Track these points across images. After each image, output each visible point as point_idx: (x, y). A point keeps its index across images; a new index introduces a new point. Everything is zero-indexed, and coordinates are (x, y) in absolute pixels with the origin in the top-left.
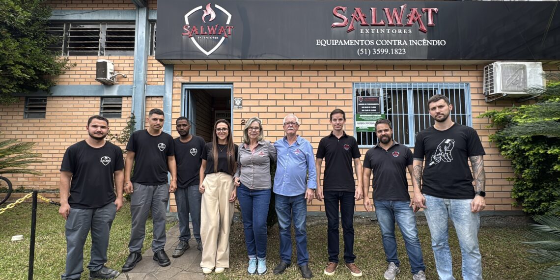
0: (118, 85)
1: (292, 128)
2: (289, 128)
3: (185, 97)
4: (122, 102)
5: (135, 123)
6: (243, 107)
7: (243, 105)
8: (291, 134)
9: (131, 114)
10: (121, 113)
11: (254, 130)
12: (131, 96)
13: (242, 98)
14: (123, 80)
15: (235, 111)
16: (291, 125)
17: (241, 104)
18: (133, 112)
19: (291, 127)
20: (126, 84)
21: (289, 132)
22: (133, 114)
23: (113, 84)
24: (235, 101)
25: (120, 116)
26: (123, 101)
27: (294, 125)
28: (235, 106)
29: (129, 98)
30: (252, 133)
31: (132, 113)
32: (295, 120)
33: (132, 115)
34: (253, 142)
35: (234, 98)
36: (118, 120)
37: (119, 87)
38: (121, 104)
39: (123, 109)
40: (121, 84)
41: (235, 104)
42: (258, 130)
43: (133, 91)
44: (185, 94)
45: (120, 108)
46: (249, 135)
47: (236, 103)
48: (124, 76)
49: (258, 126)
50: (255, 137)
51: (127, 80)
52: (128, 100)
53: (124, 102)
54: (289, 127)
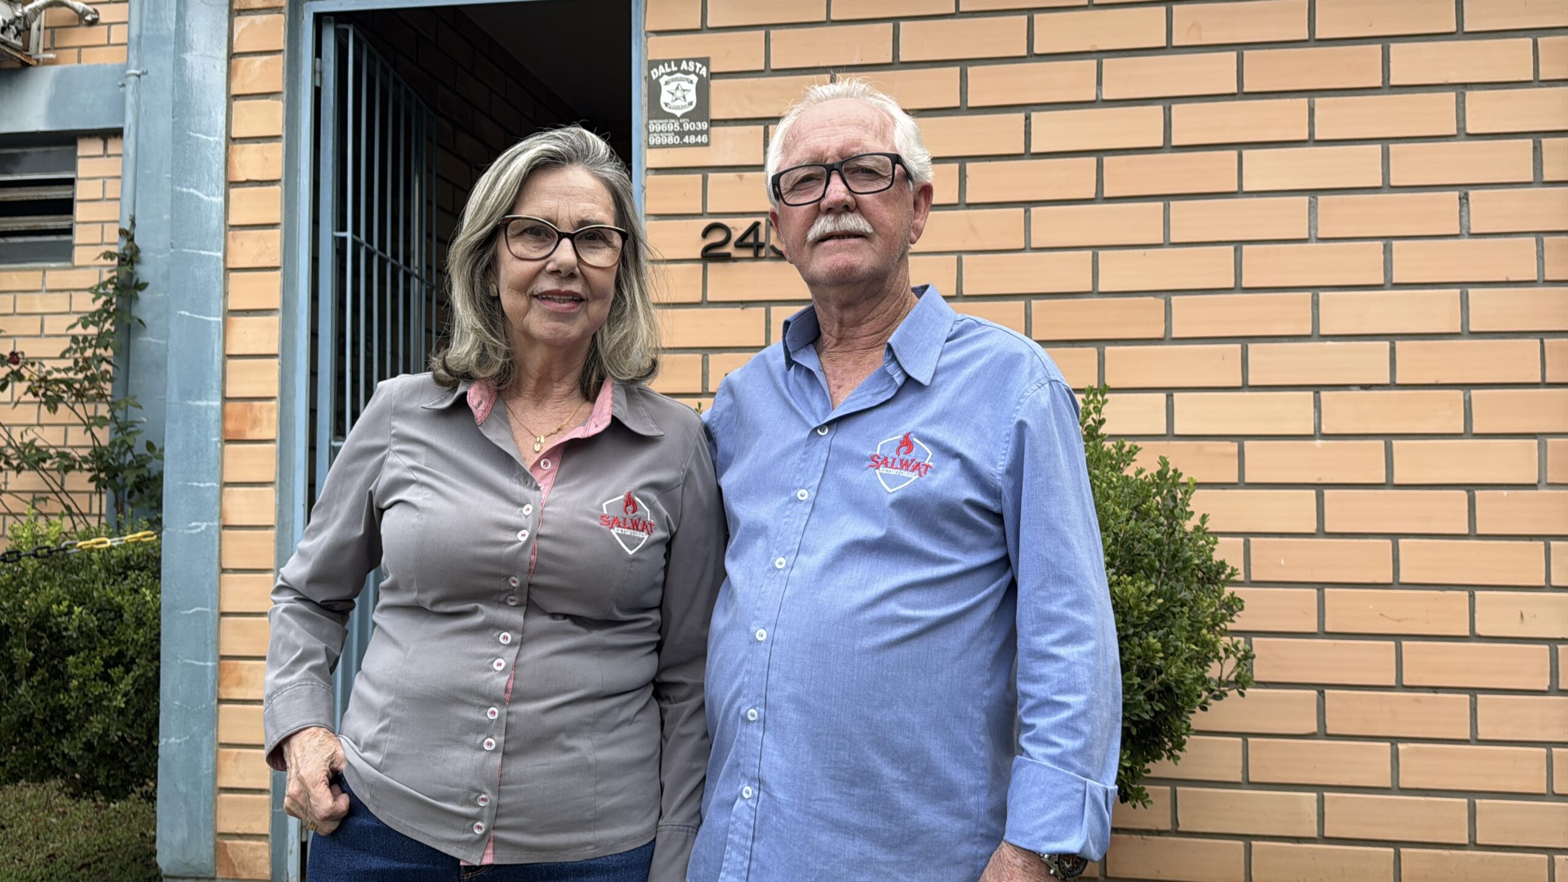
0: (53, 69)
1: (852, 222)
2: (825, 224)
3: (317, 73)
4: (73, 168)
5: (142, 286)
6: (715, 130)
7: (716, 113)
8: (844, 279)
9: (116, 238)
10: (69, 231)
11: (565, 253)
12: (118, 133)
13: (705, 62)
14: (81, 36)
15: (655, 158)
16: (837, 190)
17: (701, 111)
18: (127, 226)
19: (844, 208)
20: (92, 63)
21: (825, 261)
22: (127, 235)
23: (25, 65)
24: (654, 90)
25: (65, 253)
26: (81, 164)
27: (868, 193)
28: (656, 126)
29: (113, 147)
30: (547, 284)
31: (122, 232)
32: (884, 130)
33: (124, 243)
34: (545, 381)
35: (654, 64)
36: (57, 275)
37: (58, 81)
38: (71, 182)
39: (81, 212)
40: (69, 62)
41: (656, 112)
42: (601, 258)
43: (130, 99)
44: (318, 52)
45: (66, 207)
46: (508, 300)
47: (665, 98)
48: (81, 15)
49: (602, 213)
50: (573, 330)
51: (96, 35)
52: (106, 155)
53: (84, 168)
54: (819, 210)
